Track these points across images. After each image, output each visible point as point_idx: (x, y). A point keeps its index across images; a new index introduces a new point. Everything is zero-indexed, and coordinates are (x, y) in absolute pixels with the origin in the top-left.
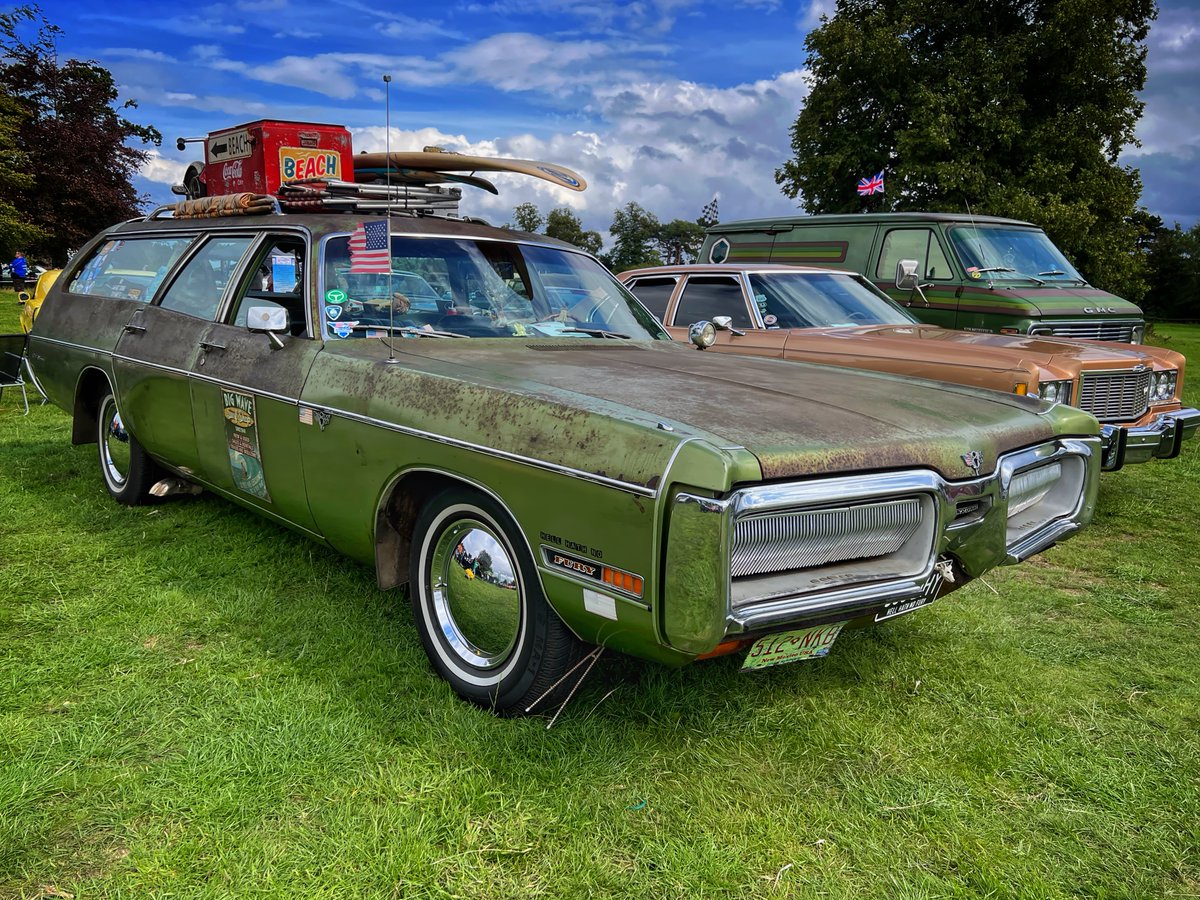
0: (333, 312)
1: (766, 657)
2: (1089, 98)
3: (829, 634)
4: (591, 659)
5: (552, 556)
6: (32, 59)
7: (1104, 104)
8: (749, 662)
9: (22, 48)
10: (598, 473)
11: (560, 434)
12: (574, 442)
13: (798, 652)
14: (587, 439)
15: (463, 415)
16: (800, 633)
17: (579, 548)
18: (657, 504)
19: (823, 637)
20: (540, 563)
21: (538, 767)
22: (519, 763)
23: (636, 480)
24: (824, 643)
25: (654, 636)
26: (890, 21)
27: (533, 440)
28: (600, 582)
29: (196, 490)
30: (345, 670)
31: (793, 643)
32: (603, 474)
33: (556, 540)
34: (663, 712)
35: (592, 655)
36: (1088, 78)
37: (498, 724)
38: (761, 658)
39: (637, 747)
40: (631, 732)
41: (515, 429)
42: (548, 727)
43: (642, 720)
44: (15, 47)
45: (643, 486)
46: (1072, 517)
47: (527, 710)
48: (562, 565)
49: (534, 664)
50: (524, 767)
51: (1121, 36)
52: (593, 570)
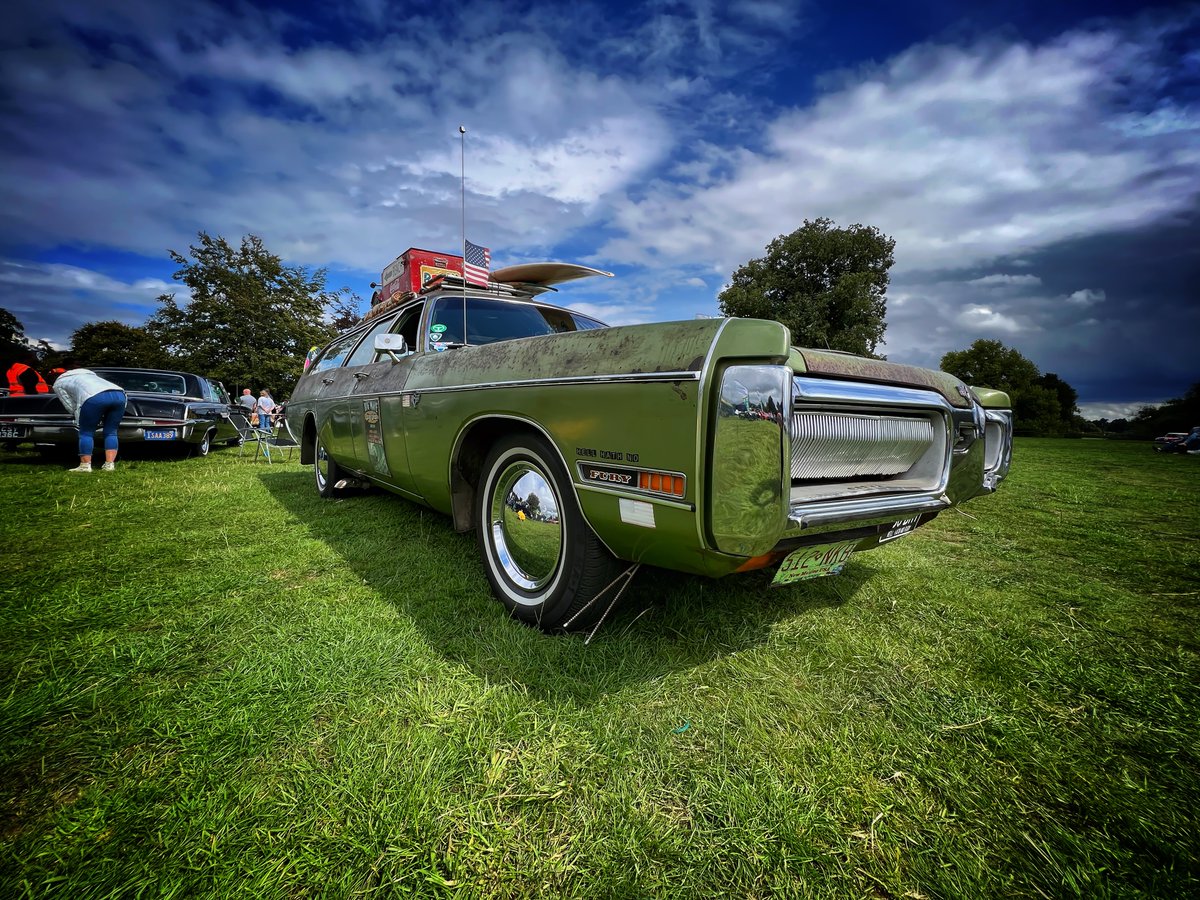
0: (435, 336)
1: (794, 572)
2: (860, 320)
3: (845, 552)
4: (627, 576)
5: (587, 470)
6: (348, 314)
7: (867, 323)
8: (781, 577)
9: (342, 308)
10: (634, 372)
11: (594, 349)
12: (608, 352)
13: (818, 568)
14: (621, 346)
15: (510, 362)
16: (823, 548)
17: (615, 456)
18: (702, 383)
19: (840, 554)
20: (577, 480)
21: (576, 683)
22: (557, 677)
23: (676, 367)
24: (840, 561)
25: (698, 540)
26: (759, 286)
27: (569, 362)
28: (637, 489)
29: (366, 486)
30: (420, 594)
31: (816, 559)
32: (639, 371)
33: (591, 453)
34: (690, 628)
35: (627, 572)
36: (858, 311)
37: (542, 640)
38: (789, 572)
39: (670, 661)
40: (664, 646)
41: (553, 359)
42: (587, 643)
43: (672, 636)
44: (339, 308)
45: (682, 370)
46: (995, 470)
47: (565, 625)
48: (598, 479)
49: (574, 583)
50: (564, 682)
51: (873, 293)
52: (629, 478)
